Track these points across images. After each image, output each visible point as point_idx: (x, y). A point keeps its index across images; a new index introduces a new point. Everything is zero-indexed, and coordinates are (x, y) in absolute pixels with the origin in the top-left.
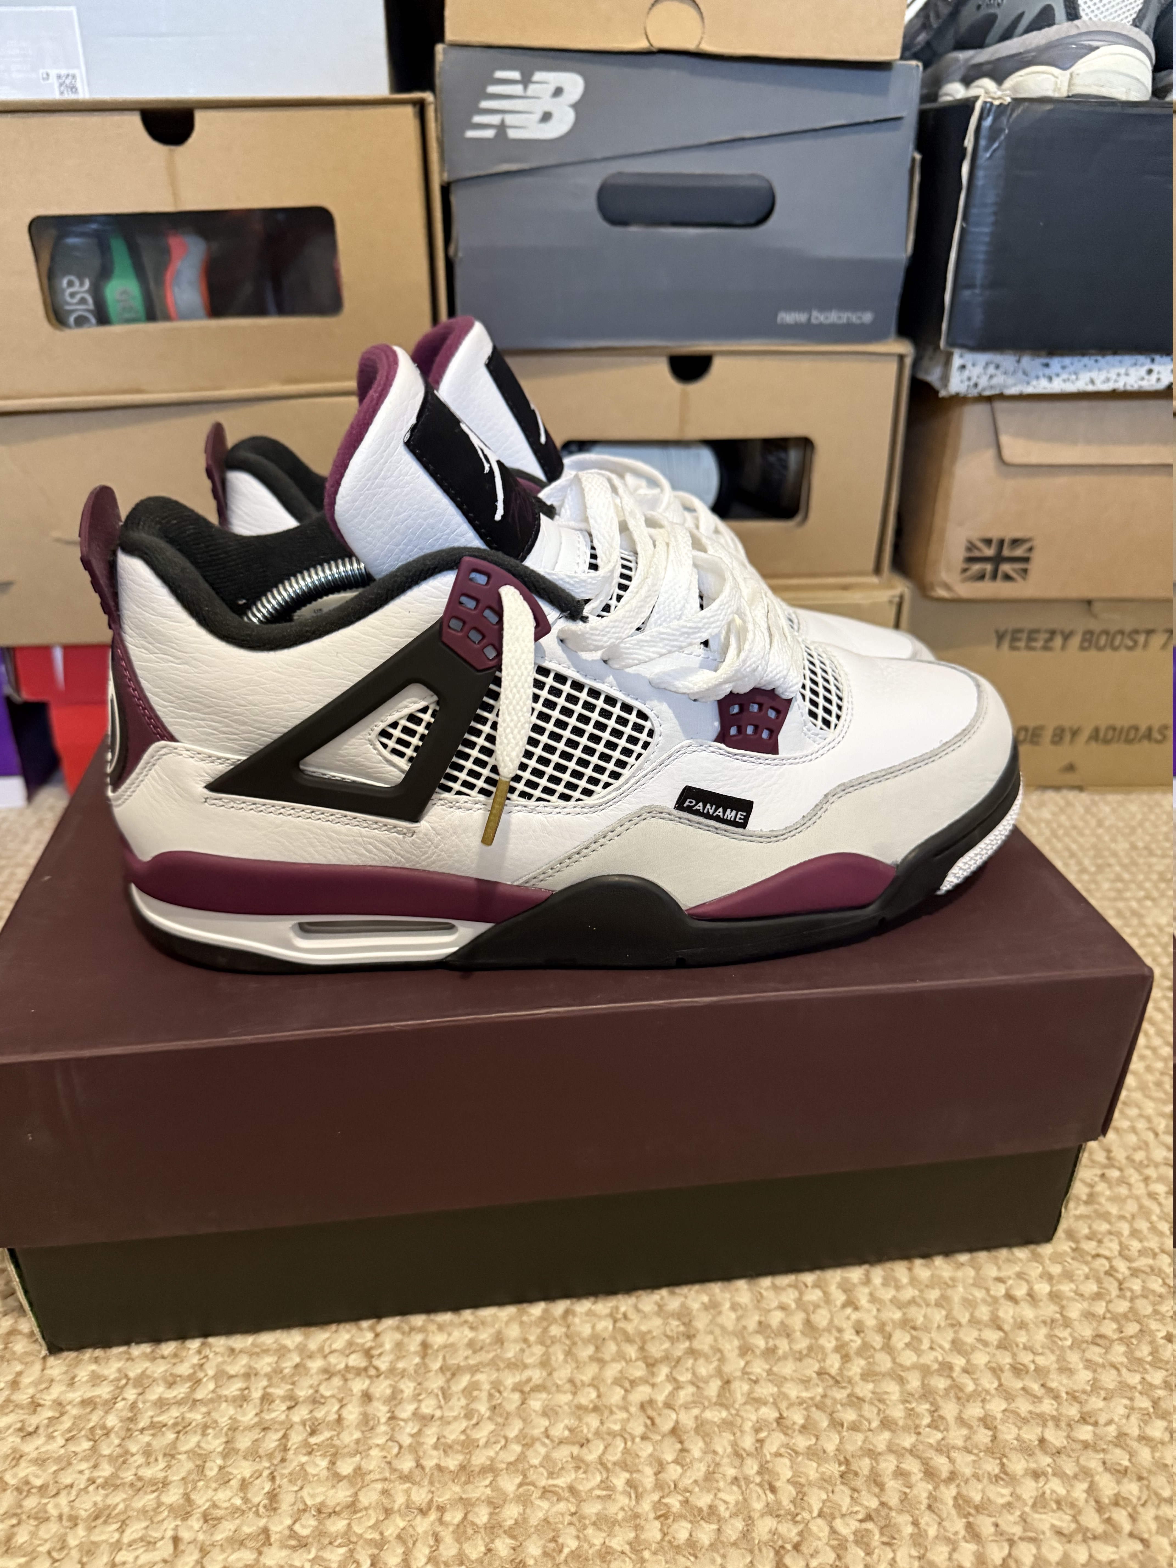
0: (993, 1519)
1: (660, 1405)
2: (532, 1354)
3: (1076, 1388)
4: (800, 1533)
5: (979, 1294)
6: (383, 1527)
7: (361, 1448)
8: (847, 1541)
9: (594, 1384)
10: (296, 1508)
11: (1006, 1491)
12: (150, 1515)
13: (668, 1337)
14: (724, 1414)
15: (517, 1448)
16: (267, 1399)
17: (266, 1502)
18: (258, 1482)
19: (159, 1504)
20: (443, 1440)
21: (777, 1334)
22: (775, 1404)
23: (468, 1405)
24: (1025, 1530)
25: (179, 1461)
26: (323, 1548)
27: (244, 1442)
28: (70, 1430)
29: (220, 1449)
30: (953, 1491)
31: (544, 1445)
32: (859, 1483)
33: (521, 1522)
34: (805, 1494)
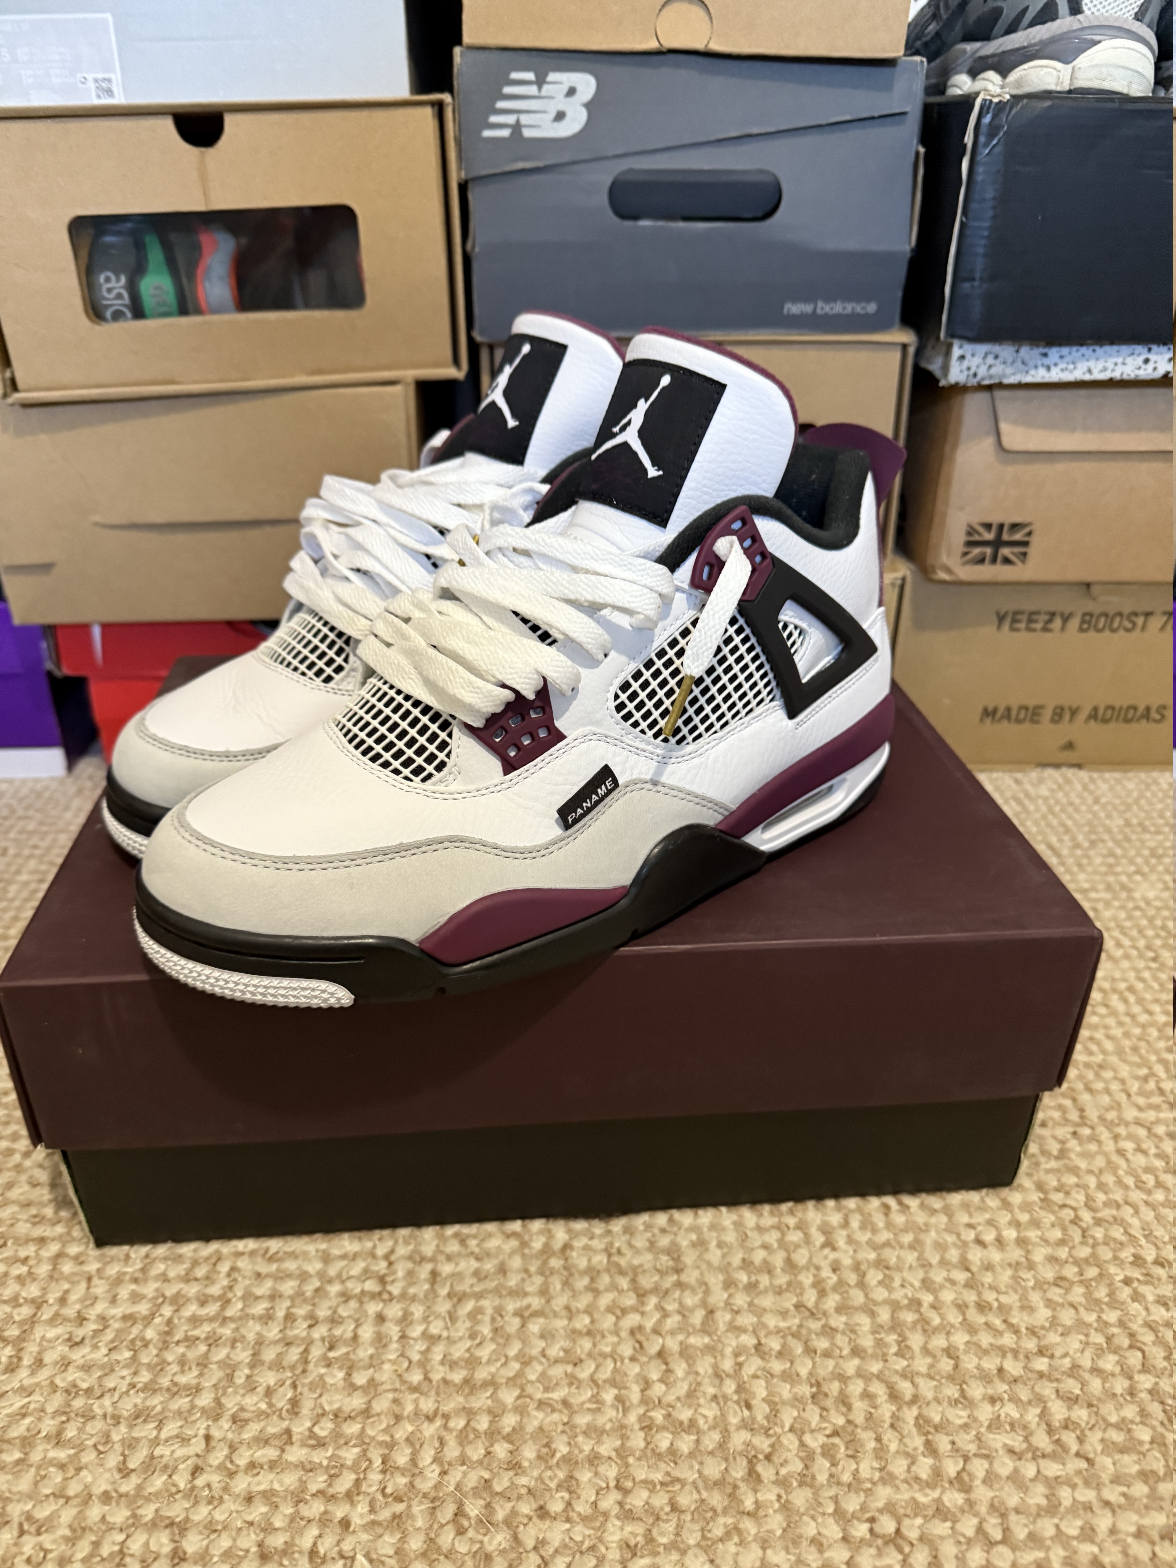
0: (951, 1438)
1: (648, 1330)
2: (533, 1283)
3: (1035, 1324)
4: (772, 1446)
5: (950, 1239)
6: (393, 1430)
7: (374, 1362)
8: (814, 1453)
9: (588, 1311)
10: (315, 1412)
11: (964, 1414)
12: (184, 1415)
13: (658, 1270)
14: (707, 1340)
15: (516, 1366)
16: (289, 1318)
17: (288, 1406)
18: (282, 1389)
19: (193, 1407)
20: (448, 1357)
21: (760, 1271)
22: (754, 1332)
23: (472, 1327)
24: (979, 1448)
25: (211, 1370)
26: (338, 1448)
27: (269, 1355)
28: (112, 1341)
29: (247, 1361)
30: (915, 1411)
31: (541, 1363)
32: (829, 1403)
33: (518, 1430)
34: (777, 1411)
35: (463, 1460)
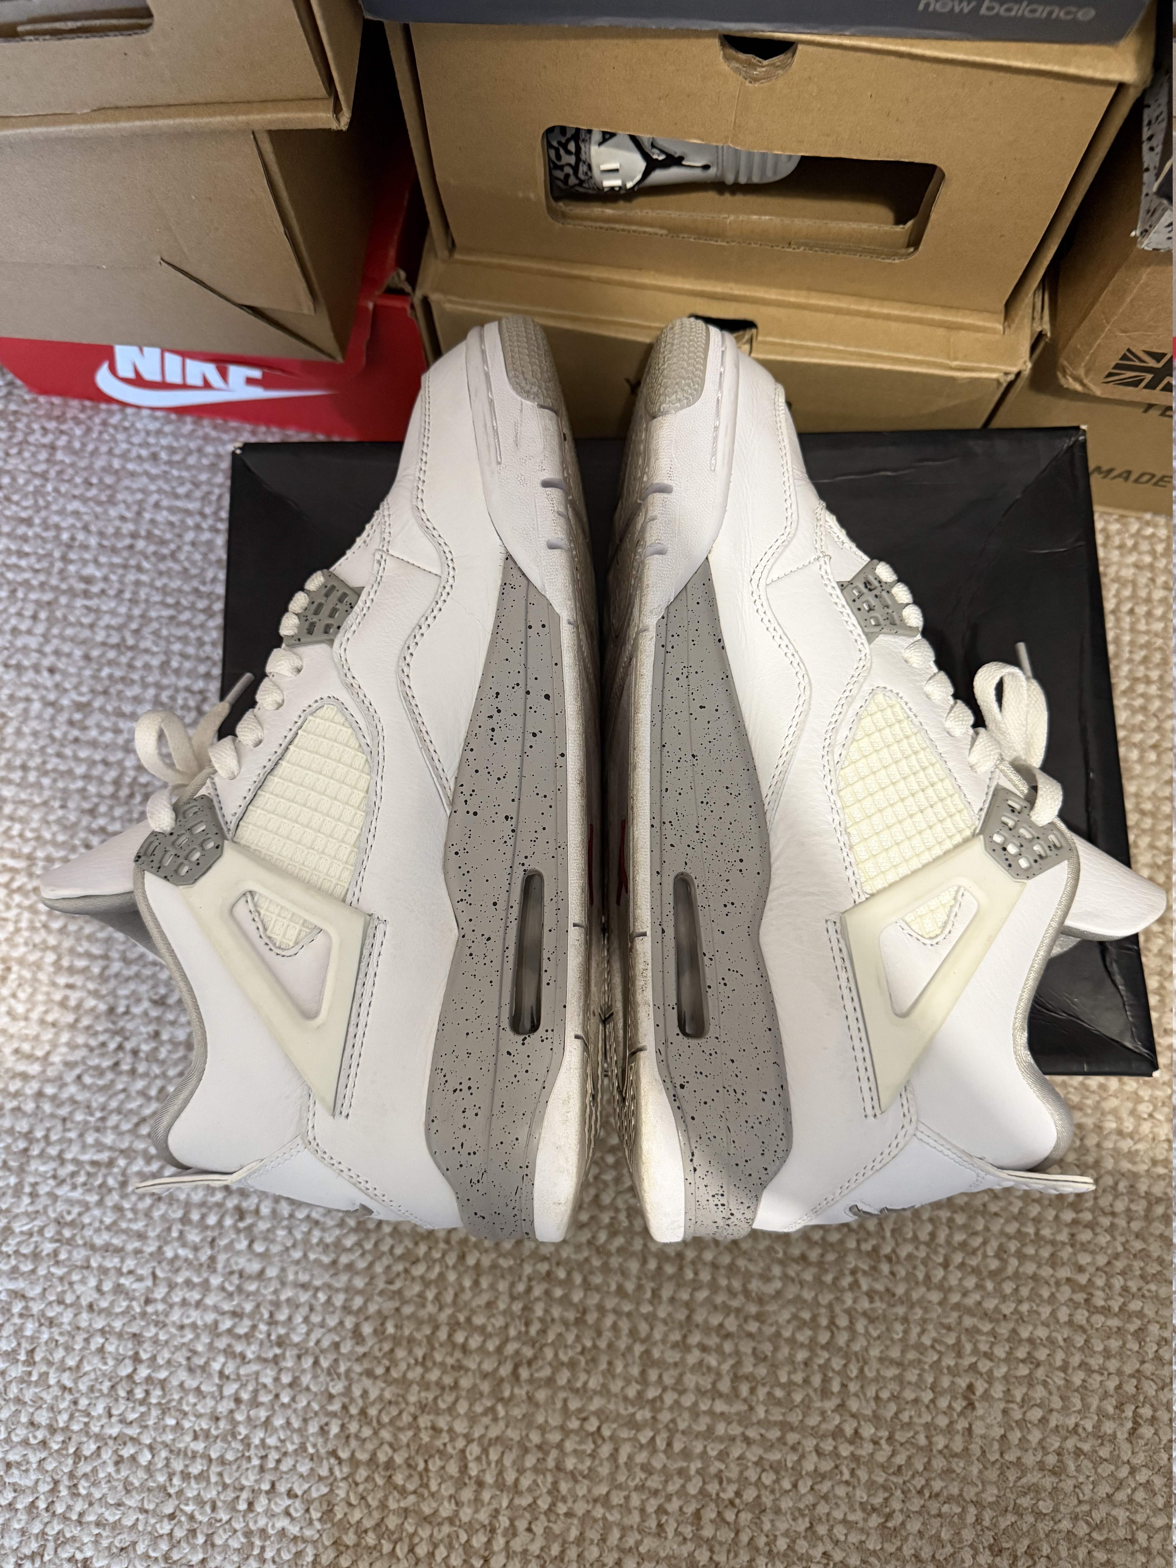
18: (204, 1246)
20: (323, 1241)
24: (677, 1383)
25: (155, 1221)
26: (241, 1300)
27: (195, 1215)
29: (180, 1218)
30: (643, 1347)
31: (388, 1258)
32: (585, 1328)
33: (363, 1309)
35: (322, 1325)
